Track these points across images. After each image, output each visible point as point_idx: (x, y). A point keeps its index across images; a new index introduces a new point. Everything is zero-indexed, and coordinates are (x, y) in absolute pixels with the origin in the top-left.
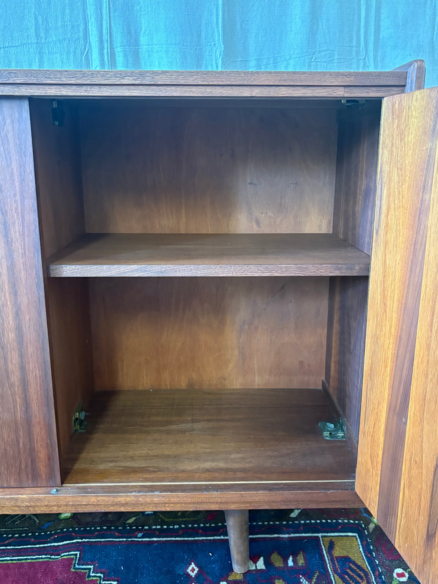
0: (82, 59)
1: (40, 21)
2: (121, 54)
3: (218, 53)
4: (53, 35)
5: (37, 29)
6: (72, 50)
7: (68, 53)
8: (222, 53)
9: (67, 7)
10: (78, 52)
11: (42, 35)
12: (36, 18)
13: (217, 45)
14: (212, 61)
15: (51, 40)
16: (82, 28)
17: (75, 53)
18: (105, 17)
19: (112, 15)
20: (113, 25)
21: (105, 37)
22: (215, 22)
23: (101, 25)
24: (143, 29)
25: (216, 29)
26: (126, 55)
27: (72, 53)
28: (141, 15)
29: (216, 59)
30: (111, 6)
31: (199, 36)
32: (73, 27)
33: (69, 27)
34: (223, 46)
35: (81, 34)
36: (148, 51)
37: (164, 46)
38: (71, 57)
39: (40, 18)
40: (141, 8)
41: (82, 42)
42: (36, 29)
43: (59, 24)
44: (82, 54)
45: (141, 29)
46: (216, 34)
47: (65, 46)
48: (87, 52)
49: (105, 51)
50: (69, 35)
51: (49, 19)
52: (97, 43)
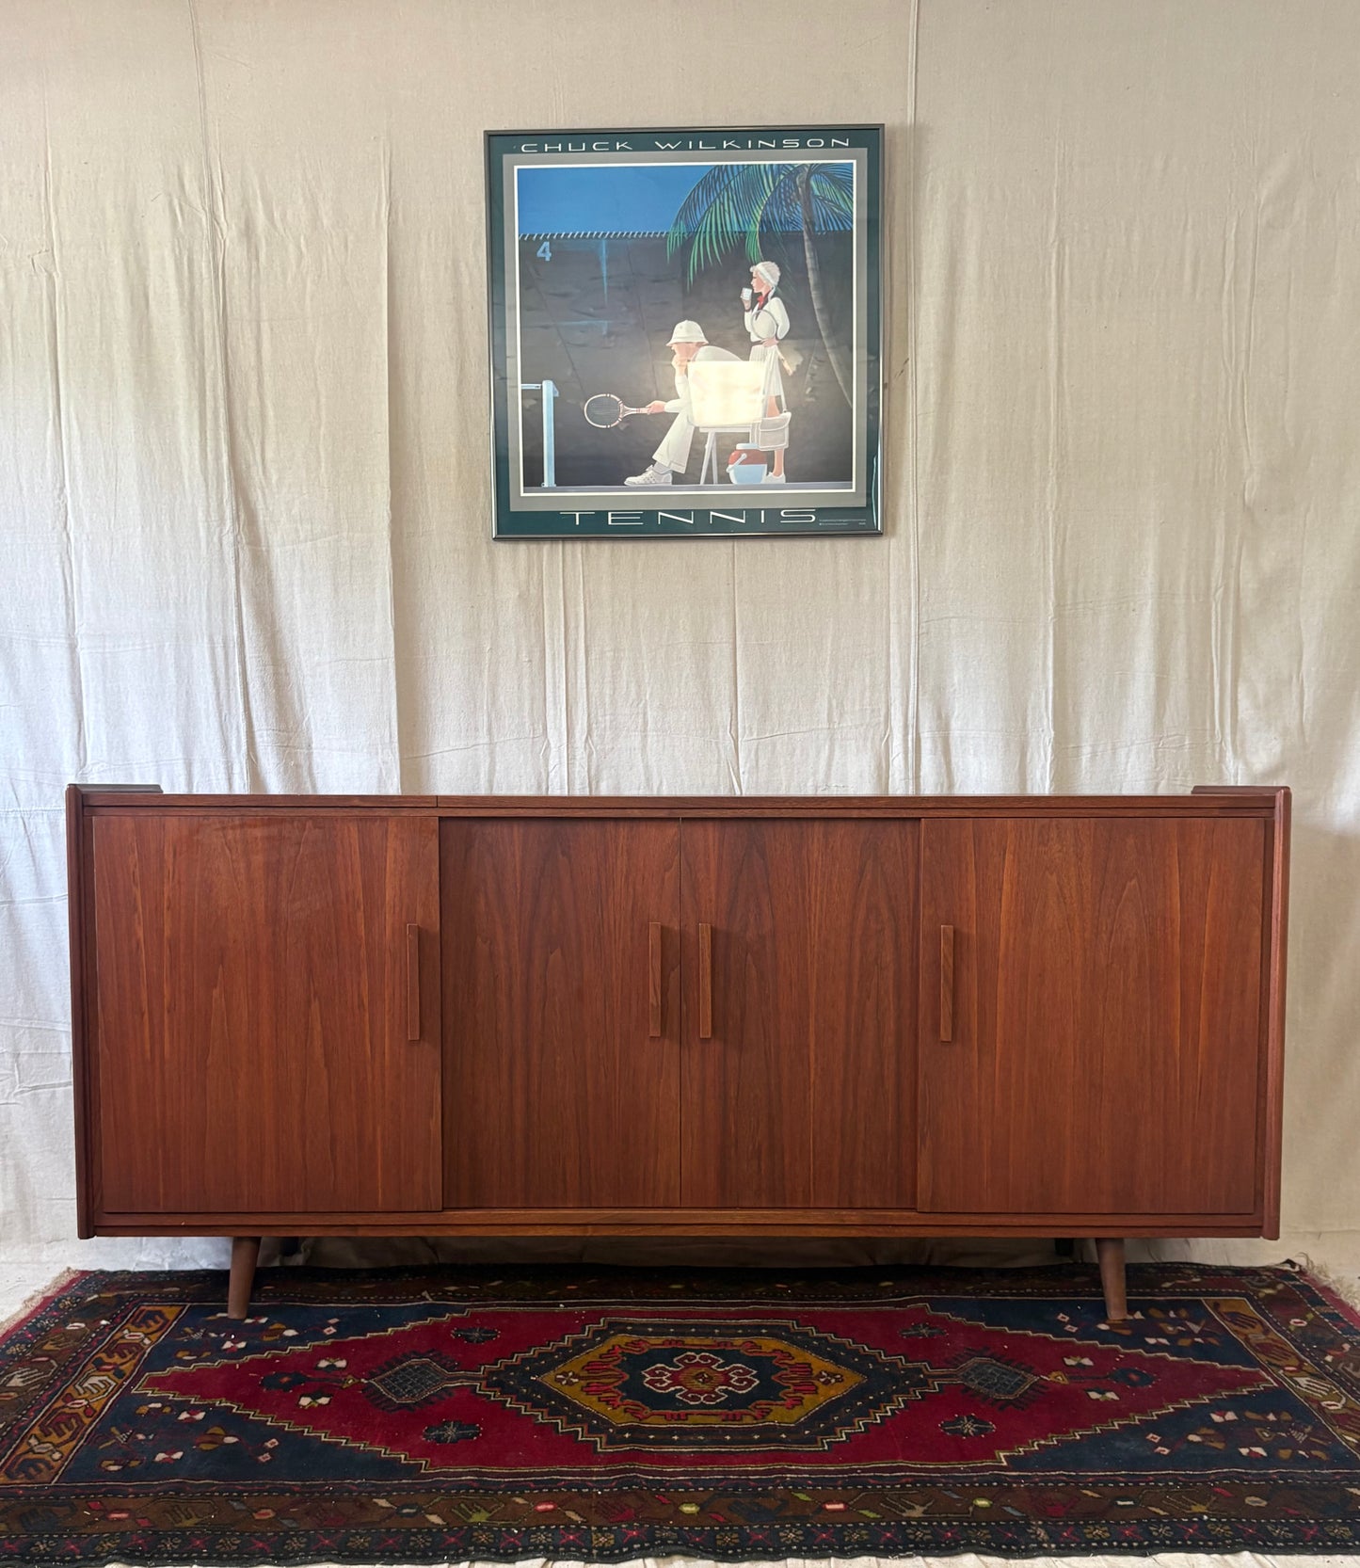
0: (880, 747)
1: (834, 704)
2: (929, 741)
3: (1047, 739)
4: (848, 719)
5: (830, 715)
6: (870, 735)
7: (865, 739)
8: (1052, 740)
9: (868, 690)
10: (877, 738)
11: (836, 719)
12: (830, 703)
13: (1046, 731)
14: (1039, 747)
15: (845, 725)
16: (883, 711)
17: (873, 738)
18: (912, 701)
19: (920, 697)
20: (920, 708)
21: (911, 721)
22: (1044, 704)
23: (908, 708)
24: (956, 714)
25: (1045, 714)
26: (934, 741)
27: (870, 739)
28: (954, 698)
29: (1045, 746)
30: (920, 689)
31: (1025, 721)
32: (873, 711)
33: (869, 711)
34: (1053, 733)
35: (882, 719)
36: (961, 737)
37: (983, 733)
38: (869, 745)
39: (834, 701)
40: (955, 690)
41: (882, 727)
43: (857, 708)
44: (882, 740)
45: (953, 713)
46: (1046, 720)
47: (862, 731)
48: (887, 741)
49: (910, 737)
50: (868, 720)
51: (845, 703)
52: (901, 729)
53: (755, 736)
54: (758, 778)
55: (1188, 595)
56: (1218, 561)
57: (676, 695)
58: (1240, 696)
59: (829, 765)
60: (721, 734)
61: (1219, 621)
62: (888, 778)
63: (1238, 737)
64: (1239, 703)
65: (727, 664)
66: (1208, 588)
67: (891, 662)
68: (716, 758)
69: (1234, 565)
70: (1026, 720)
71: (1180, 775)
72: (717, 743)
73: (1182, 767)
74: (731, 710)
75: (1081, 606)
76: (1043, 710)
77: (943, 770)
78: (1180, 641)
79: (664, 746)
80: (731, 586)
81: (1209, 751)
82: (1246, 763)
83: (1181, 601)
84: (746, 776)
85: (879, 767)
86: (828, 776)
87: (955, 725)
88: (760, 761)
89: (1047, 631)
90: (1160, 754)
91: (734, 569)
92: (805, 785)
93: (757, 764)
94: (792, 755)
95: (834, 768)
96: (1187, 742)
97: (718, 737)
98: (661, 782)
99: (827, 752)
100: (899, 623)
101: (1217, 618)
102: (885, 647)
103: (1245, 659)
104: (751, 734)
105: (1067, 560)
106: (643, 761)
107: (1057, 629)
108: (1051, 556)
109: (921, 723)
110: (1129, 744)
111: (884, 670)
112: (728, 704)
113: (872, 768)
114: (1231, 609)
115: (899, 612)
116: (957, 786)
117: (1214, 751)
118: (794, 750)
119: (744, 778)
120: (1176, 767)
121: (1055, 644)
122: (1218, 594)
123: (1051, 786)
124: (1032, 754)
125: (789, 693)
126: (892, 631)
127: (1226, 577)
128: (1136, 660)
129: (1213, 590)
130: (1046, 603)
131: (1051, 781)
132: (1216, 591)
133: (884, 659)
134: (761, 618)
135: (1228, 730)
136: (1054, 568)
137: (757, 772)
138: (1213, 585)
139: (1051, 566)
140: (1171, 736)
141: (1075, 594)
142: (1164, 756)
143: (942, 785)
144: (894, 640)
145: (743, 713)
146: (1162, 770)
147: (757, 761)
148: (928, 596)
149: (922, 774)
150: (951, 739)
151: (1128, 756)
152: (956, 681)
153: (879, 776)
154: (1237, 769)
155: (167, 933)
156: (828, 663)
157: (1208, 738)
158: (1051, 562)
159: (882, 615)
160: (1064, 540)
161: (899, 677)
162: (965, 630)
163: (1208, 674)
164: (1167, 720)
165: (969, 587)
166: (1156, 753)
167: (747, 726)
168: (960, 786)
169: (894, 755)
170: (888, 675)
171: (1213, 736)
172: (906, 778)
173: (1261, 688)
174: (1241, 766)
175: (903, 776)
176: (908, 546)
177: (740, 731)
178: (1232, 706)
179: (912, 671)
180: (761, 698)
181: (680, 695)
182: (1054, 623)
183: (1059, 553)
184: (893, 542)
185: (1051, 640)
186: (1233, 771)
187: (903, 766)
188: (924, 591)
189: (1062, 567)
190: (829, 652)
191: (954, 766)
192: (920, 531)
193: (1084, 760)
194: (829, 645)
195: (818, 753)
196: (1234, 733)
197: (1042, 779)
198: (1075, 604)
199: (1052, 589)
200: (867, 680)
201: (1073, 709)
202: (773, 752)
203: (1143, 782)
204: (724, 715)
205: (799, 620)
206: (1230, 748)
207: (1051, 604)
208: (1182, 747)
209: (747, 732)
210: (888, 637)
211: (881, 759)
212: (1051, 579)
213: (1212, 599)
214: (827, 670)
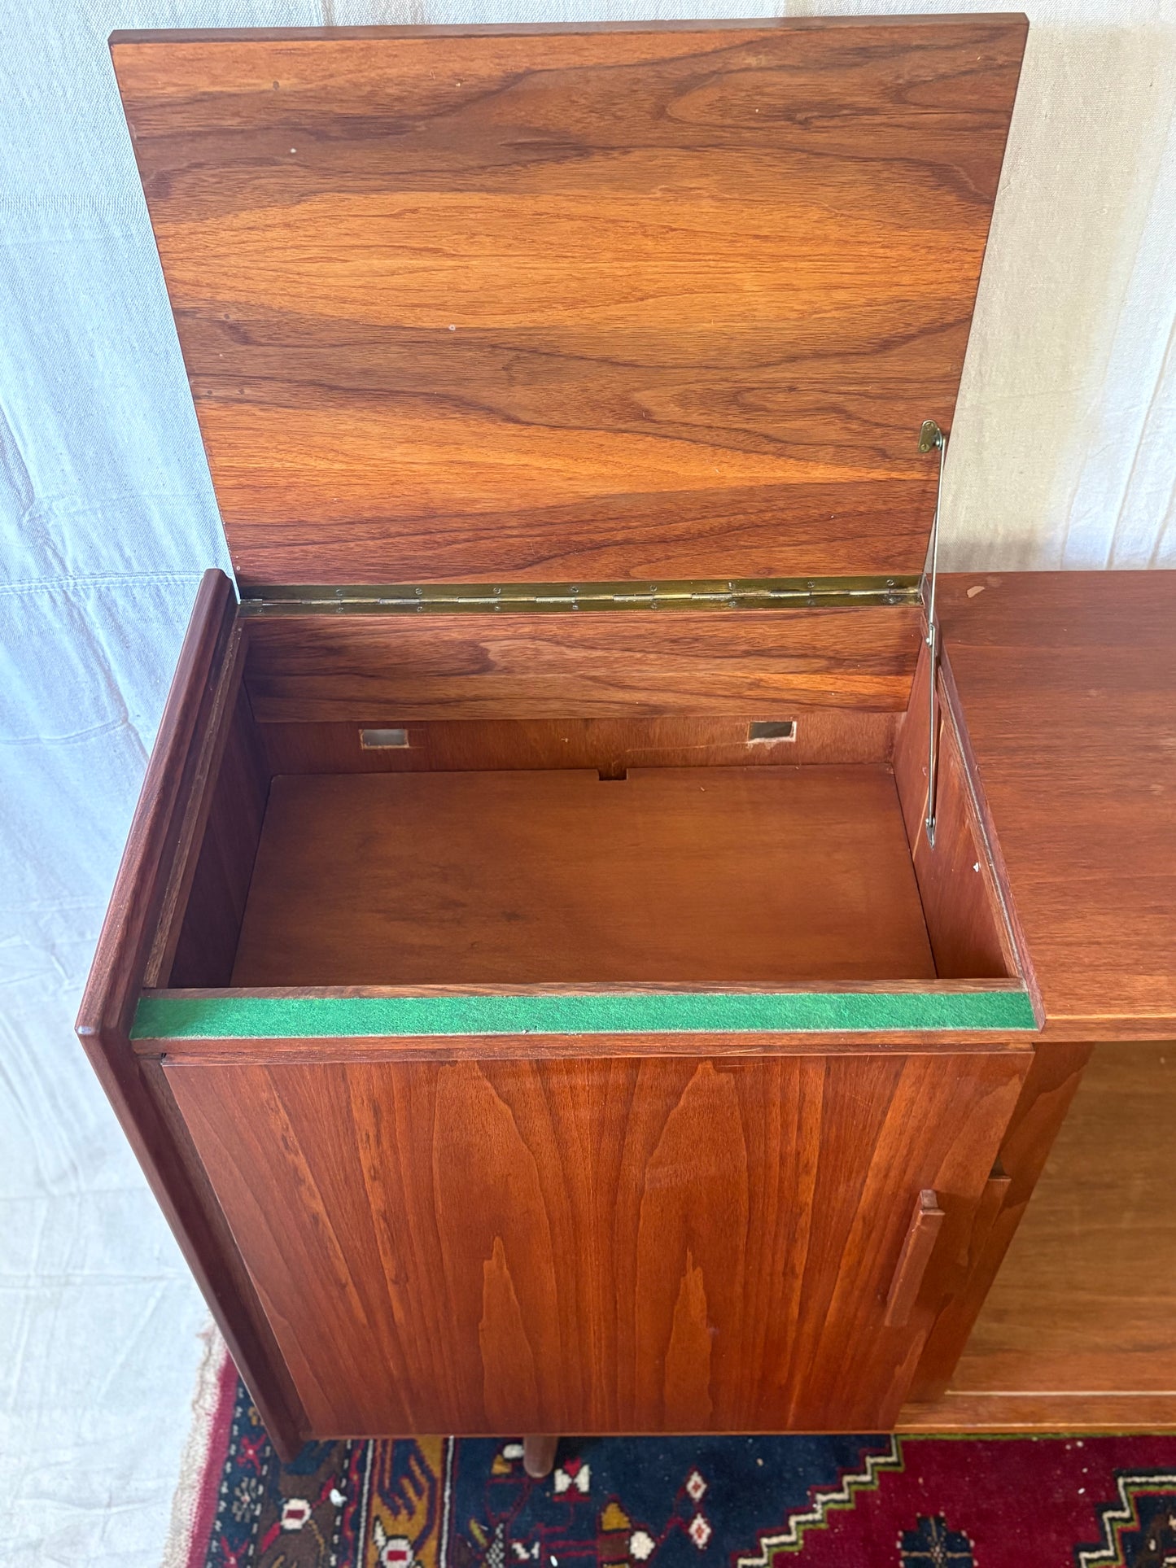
155: (377, 1203)
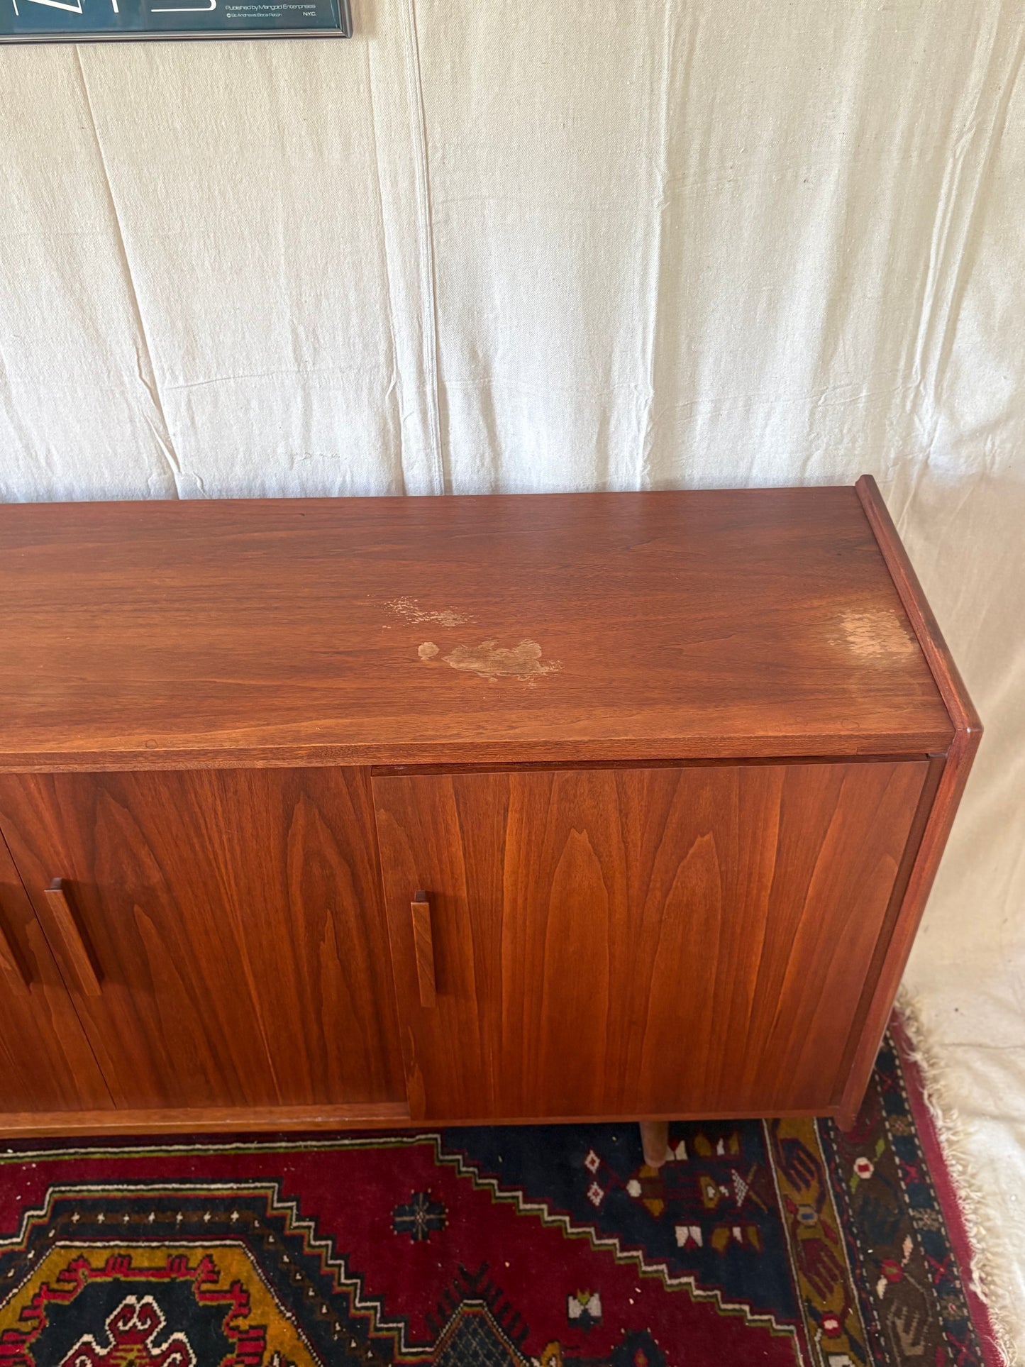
0: (383, 400)
1: (303, 335)
2: (458, 393)
3: (642, 401)
4: (328, 358)
5: (297, 349)
6: (366, 383)
7: (358, 390)
8: (650, 402)
9: (354, 313)
10: (377, 386)
11: (307, 356)
12: (294, 331)
13: (641, 388)
14: (630, 410)
15: (323, 366)
16: (383, 346)
17: (371, 389)
18: (428, 332)
19: (440, 328)
20: (442, 344)
21: (429, 364)
22: (639, 349)
23: (421, 345)
24: (500, 352)
25: (640, 362)
26: (467, 395)
27: (365, 390)
28: (496, 328)
29: (638, 411)
30: (440, 313)
31: (608, 372)
32: (366, 346)
33: (359, 347)
34: (652, 392)
35: (382, 359)
36: (508, 390)
38: (363, 396)
39: (301, 330)
40: (496, 318)
41: (383, 370)
42: (295, 351)
43: (340, 340)
44: (384, 390)
45: (496, 349)
46: (641, 370)
47: (352, 377)
48: (394, 387)
49: (428, 389)
50: (359, 360)
51: (319, 332)
52: (414, 376)
53: (181, 382)
54: (197, 441)
55: (906, 153)
56: (976, 77)
57: (38, 322)
58: (963, 314)
59: (307, 426)
60: (126, 379)
61: (954, 193)
62: (399, 446)
63: (948, 375)
64: (960, 325)
65: (111, 269)
66: (946, 132)
67: (389, 268)
68: (126, 414)
69: (1003, 86)
70: (610, 370)
71: (846, 440)
72: (122, 393)
73: (850, 430)
74: (135, 343)
75: (713, 175)
76: (638, 354)
77: (484, 432)
78: (879, 234)
79: (39, 398)
80: (89, 132)
81: (897, 400)
82: (952, 416)
83: (892, 161)
84: (180, 439)
85: (383, 431)
86: (306, 439)
87: (500, 370)
88: (197, 418)
89: (649, 224)
90: (817, 416)
91: (85, 97)
92: (274, 451)
93: (193, 423)
94: (247, 409)
95: (314, 429)
96: (864, 393)
97: (122, 383)
98: (49, 450)
99: (300, 406)
100: (396, 199)
101: (950, 189)
102: (375, 243)
103: (985, 254)
104: (175, 378)
105: (694, 91)
106: (12, 421)
107: (668, 221)
108: (664, 86)
109: (444, 367)
110: (773, 398)
111: (378, 280)
112: (127, 333)
113: (373, 434)
114: (980, 169)
115: (395, 183)
116: (507, 454)
117: (904, 398)
118: (249, 402)
119: (177, 443)
120: (841, 431)
121: (662, 248)
122: (963, 141)
123: (645, 467)
124: (619, 421)
125: (226, 317)
126: (385, 217)
127: (982, 109)
128: (799, 267)
129: (954, 136)
130: (650, 175)
131: (645, 461)
132: (958, 140)
133: (376, 262)
134: (155, 190)
135: (933, 367)
136: (668, 109)
137: (196, 433)
138: (956, 126)
139: (664, 104)
140: (841, 386)
141: (704, 153)
142: (824, 416)
143: (482, 457)
144: (390, 231)
145: (156, 348)
146: (818, 436)
147: (192, 419)
148: (443, 157)
149: (451, 438)
150: (493, 391)
151: (768, 416)
152: (497, 302)
153: (385, 445)
154: (936, 423)
156: (283, 268)
157: (900, 380)
158: (664, 97)
159: (366, 188)
160: (692, 50)
161: (403, 293)
162: (509, 220)
163: (917, 284)
164: (837, 365)
165: (515, 145)
166: (812, 413)
167: (166, 367)
168: (510, 457)
169: (406, 413)
170: (385, 286)
171: (907, 377)
172: (427, 446)
173: (1002, 297)
174: (943, 420)
175: (421, 445)
176: (400, 58)
177: (157, 374)
178: (947, 331)
179: (424, 285)
180: (179, 325)
181: (44, 319)
182: (662, 212)
183: (680, 77)
184: (373, 44)
185: (656, 242)
186: (929, 426)
187: (420, 432)
188: (435, 147)
189: (684, 105)
190: (283, 250)
191: (499, 428)
192: (421, 30)
193: (700, 422)
194: (281, 237)
195: (287, 408)
196: (941, 371)
197: (631, 453)
198: (704, 173)
199: (662, 150)
200: (352, 297)
201: (689, 347)
202: (215, 404)
203: (785, 456)
204: (124, 349)
205: (222, 193)
206: (931, 391)
207: (659, 177)
208: (854, 401)
209: (168, 375)
210: (380, 224)
211: (386, 424)
212: (663, 132)
213: (949, 154)
214: (283, 281)
